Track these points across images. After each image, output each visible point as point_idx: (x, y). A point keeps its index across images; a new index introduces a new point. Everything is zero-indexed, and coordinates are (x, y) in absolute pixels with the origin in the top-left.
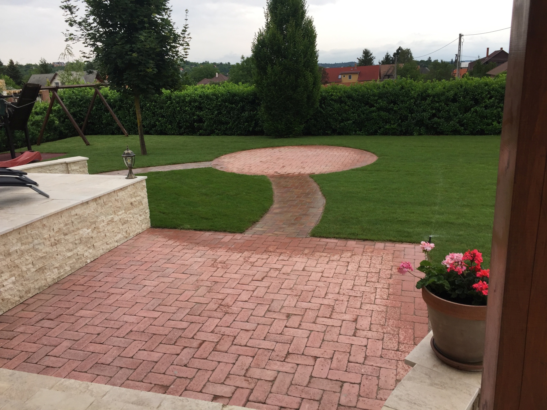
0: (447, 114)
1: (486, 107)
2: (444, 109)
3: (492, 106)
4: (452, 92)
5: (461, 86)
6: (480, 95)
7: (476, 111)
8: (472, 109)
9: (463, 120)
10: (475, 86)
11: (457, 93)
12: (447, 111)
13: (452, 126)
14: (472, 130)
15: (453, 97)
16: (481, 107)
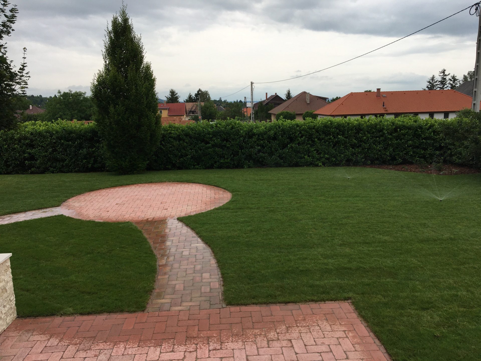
0: (270, 150)
1: (299, 144)
2: (267, 146)
3: (304, 143)
4: (272, 132)
5: (279, 127)
6: (294, 135)
7: (292, 147)
8: (288, 145)
9: (282, 155)
10: (289, 127)
11: (277, 132)
12: (270, 147)
13: (274, 160)
14: (289, 162)
15: (273, 136)
16: (295, 144)
